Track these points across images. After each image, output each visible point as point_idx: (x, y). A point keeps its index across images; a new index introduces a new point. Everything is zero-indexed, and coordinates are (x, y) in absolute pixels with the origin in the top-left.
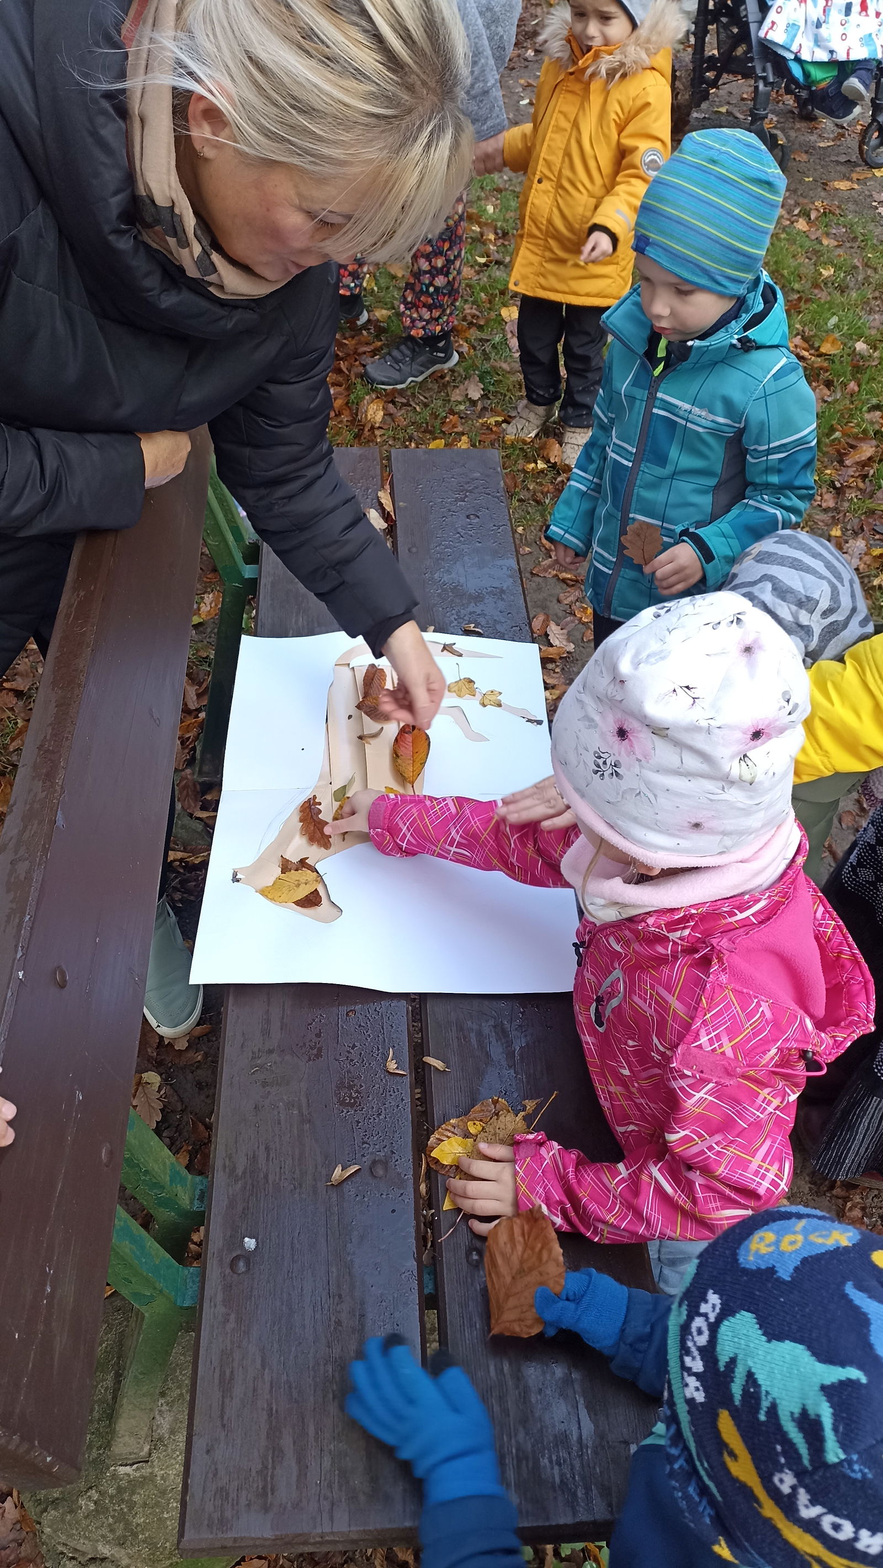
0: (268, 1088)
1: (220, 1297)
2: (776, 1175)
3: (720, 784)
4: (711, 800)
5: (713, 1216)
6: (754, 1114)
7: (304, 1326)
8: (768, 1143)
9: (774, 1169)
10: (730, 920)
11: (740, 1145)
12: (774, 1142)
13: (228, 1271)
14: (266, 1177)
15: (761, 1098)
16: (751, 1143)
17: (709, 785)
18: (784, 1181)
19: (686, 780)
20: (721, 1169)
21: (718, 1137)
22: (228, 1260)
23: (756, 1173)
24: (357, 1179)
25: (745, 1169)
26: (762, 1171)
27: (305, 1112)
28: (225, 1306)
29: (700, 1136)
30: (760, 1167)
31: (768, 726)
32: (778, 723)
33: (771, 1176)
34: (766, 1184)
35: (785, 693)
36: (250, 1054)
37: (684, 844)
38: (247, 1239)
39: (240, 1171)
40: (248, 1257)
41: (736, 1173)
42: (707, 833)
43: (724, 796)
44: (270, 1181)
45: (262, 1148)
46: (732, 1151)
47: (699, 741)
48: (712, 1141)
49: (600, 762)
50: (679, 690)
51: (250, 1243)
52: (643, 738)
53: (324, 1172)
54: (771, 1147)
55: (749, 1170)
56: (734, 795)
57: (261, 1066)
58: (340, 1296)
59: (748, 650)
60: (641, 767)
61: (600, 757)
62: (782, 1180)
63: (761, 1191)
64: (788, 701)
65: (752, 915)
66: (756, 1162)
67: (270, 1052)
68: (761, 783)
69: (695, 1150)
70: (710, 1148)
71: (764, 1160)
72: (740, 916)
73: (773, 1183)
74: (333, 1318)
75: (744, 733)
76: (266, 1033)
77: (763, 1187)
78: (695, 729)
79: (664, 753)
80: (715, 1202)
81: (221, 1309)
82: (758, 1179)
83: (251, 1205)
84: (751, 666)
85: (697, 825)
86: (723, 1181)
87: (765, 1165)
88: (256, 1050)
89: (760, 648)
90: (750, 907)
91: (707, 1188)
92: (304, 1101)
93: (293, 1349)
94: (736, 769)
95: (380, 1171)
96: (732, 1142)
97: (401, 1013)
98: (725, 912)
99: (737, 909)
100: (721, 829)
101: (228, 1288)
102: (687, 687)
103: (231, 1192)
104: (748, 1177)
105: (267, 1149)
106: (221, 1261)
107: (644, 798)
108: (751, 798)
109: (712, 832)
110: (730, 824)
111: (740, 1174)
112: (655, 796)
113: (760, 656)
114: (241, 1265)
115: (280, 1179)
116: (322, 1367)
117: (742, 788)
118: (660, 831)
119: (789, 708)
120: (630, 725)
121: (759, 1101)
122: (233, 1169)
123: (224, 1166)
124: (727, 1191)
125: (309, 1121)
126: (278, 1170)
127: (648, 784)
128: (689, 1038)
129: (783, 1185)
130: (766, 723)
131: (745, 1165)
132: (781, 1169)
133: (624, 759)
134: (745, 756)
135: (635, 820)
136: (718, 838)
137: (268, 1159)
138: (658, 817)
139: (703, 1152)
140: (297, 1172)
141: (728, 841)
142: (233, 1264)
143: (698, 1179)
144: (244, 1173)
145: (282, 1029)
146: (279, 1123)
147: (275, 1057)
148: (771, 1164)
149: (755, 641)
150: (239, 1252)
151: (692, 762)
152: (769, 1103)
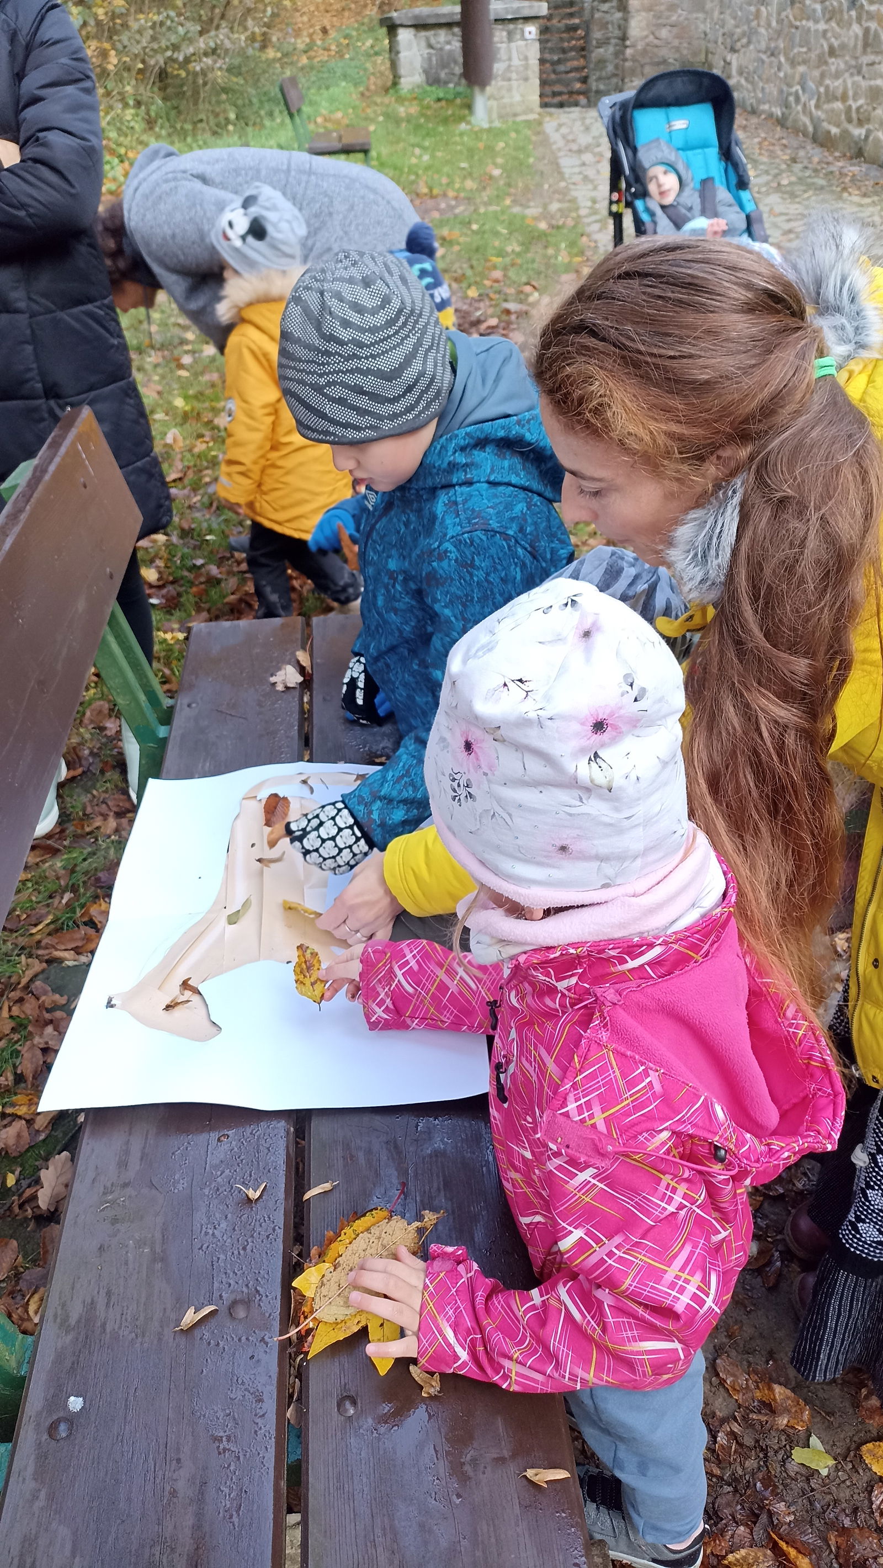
0: (118, 1226)
1: (31, 1469)
2: (699, 1288)
3: (576, 793)
4: (570, 815)
5: (628, 1348)
6: (659, 1206)
7: (129, 1500)
8: (688, 1248)
9: (696, 1279)
10: (620, 968)
11: (651, 1250)
12: (695, 1247)
13: (45, 1436)
14: (104, 1326)
15: (663, 1184)
16: (666, 1248)
17: (563, 796)
18: (711, 1297)
19: (536, 791)
20: (628, 1281)
21: (618, 1239)
22: (48, 1424)
23: (672, 1286)
24: (213, 1322)
25: (659, 1280)
26: (680, 1283)
27: (158, 1250)
28: (35, 1479)
29: (598, 1241)
30: (678, 1277)
31: (612, 714)
32: (622, 712)
33: (691, 1289)
34: (685, 1299)
35: (626, 676)
36: (102, 1189)
37: (555, 874)
38: (72, 1398)
39: (73, 1321)
40: (72, 1420)
41: (647, 1286)
42: (578, 858)
43: (584, 809)
44: (108, 1330)
45: (103, 1293)
46: (641, 1258)
47: (532, 738)
48: (611, 1245)
49: (455, 784)
50: (510, 684)
51: (75, 1403)
52: (485, 746)
53: (173, 1316)
54: (692, 1253)
55: (663, 1282)
56: (594, 807)
57: (113, 1202)
58: (179, 1460)
59: (587, 634)
60: (489, 781)
61: (454, 780)
62: (707, 1295)
63: (680, 1308)
64: (631, 685)
65: (649, 964)
66: (672, 1272)
67: (125, 1185)
68: (621, 788)
69: (594, 1260)
70: (610, 1254)
71: (682, 1269)
72: (632, 964)
73: (695, 1297)
74: (168, 1488)
75: (583, 724)
76: (123, 1165)
77: (682, 1303)
78: (524, 722)
79: (509, 762)
80: (631, 1330)
81: (30, 1485)
82: (674, 1293)
83: (81, 1359)
84: (588, 651)
85: (563, 848)
86: (633, 1296)
87: (684, 1276)
88: (109, 1185)
89: (598, 629)
90: (642, 954)
91: (619, 1310)
92: (158, 1236)
93: (113, 1530)
94: (584, 770)
95: (241, 1313)
96: (637, 1244)
97: (280, 1132)
98: (614, 957)
99: (629, 954)
100: (593, 852)
101: (42, 1457)
102: (520, 680)
103: (59, 1345)
104: (662, 1291)
105: (109, 1294)
106: (38, 1425)
107: (500, 820)
108: (617, 810)
109: (584, 857)
110: (603, 845)
111: (652, 1287)
112: (510, 815)
113: (597, 638)
114: (63, 1430)
115: (120, 1328)
116: (147, 1550)
117: (601, 798)
118: (527, 861)
119: (634, 693)
120: (475, 735)
121: (662, 1188)
122: (66, 1319)
123: (55, 1316)
124: (640, 1311)
125: (162, 1260)
126: (118, 1317)
127: (499, 800)
128: (557, 1103)
129: (709, 1302)
130: (608, 711)
131: (658, 1275)
132: (705, 1281)
133: (474, 777)
134: (596, 755)
135: (498, 849)
136: (595, 865)
137: (108, 1304)
138: (519, 842)
139: (602, 1261)
140: (142, 1318)
141: (609, 869)
142: (52, 1429)
143: (604, 1296)
144: (79, 1321)
145: (142, 1159)
146: (126, 1264)
147: (129, 1191)
148: (692, 1274)
149: (594, 624)
150: (61, 1414)
151: (536, 768)
152: (674, 1190)
